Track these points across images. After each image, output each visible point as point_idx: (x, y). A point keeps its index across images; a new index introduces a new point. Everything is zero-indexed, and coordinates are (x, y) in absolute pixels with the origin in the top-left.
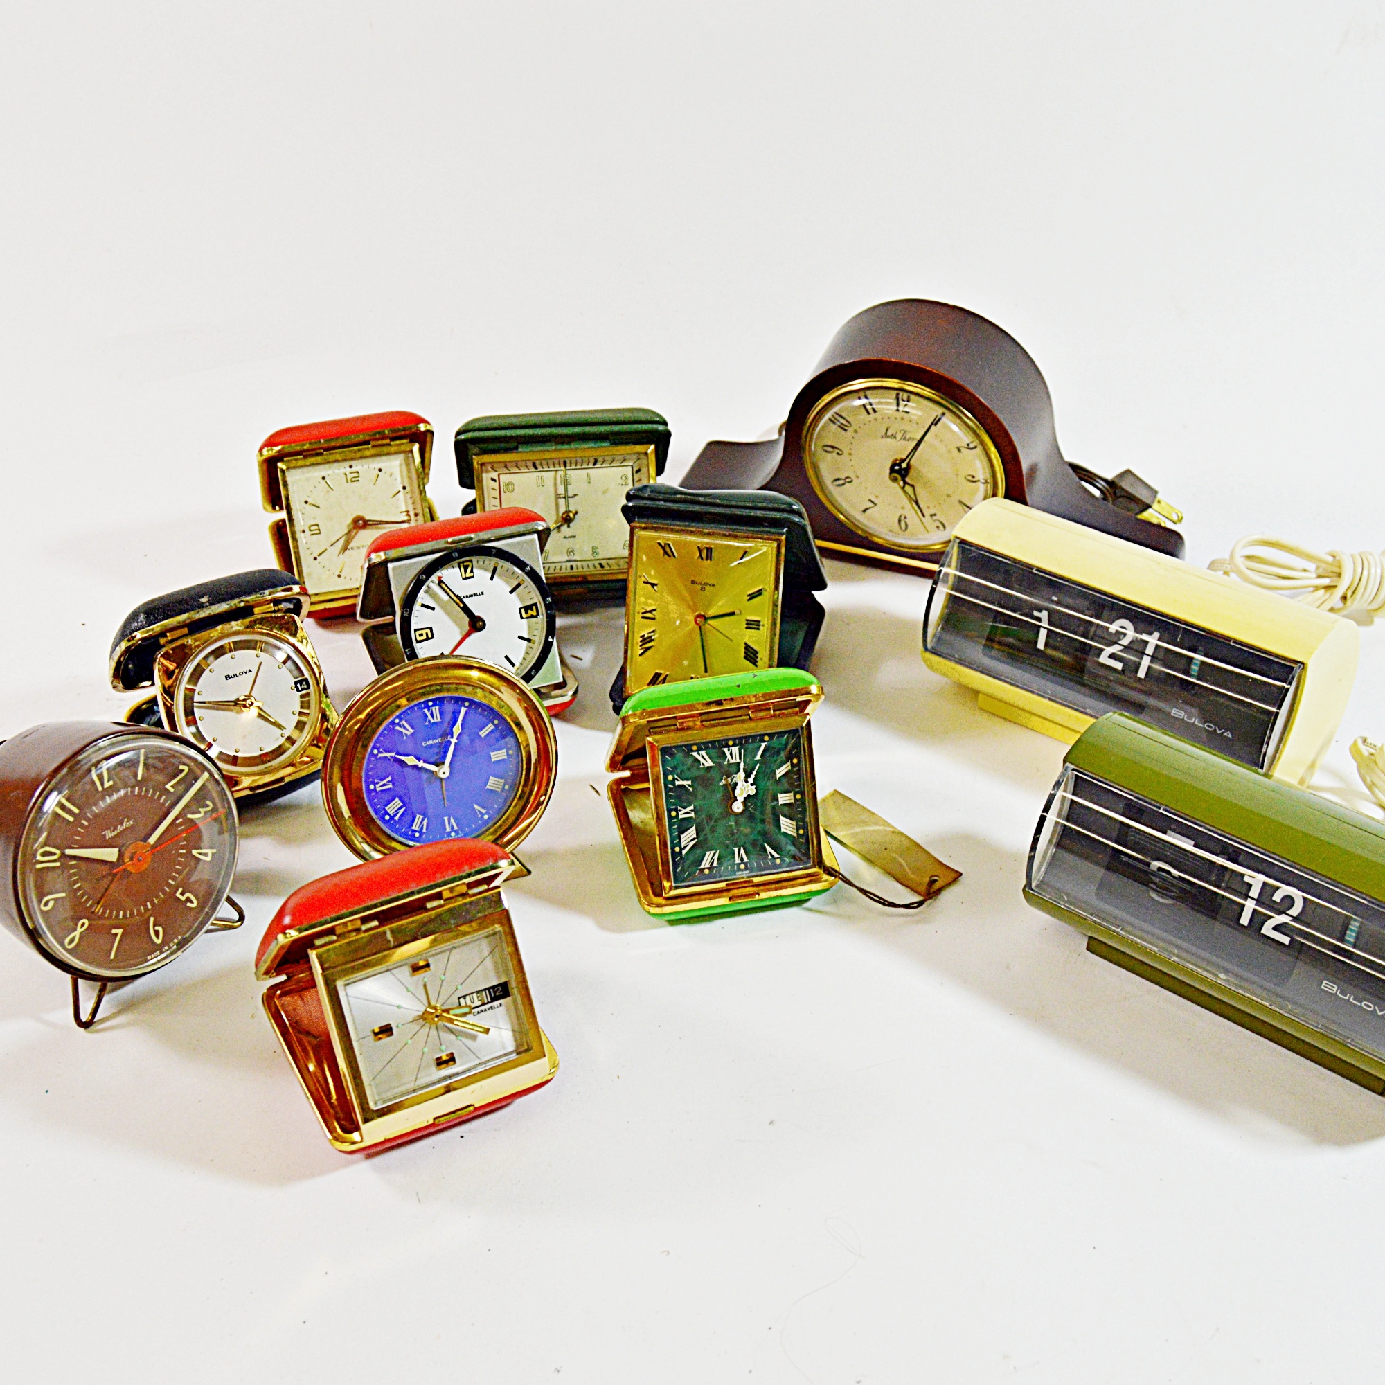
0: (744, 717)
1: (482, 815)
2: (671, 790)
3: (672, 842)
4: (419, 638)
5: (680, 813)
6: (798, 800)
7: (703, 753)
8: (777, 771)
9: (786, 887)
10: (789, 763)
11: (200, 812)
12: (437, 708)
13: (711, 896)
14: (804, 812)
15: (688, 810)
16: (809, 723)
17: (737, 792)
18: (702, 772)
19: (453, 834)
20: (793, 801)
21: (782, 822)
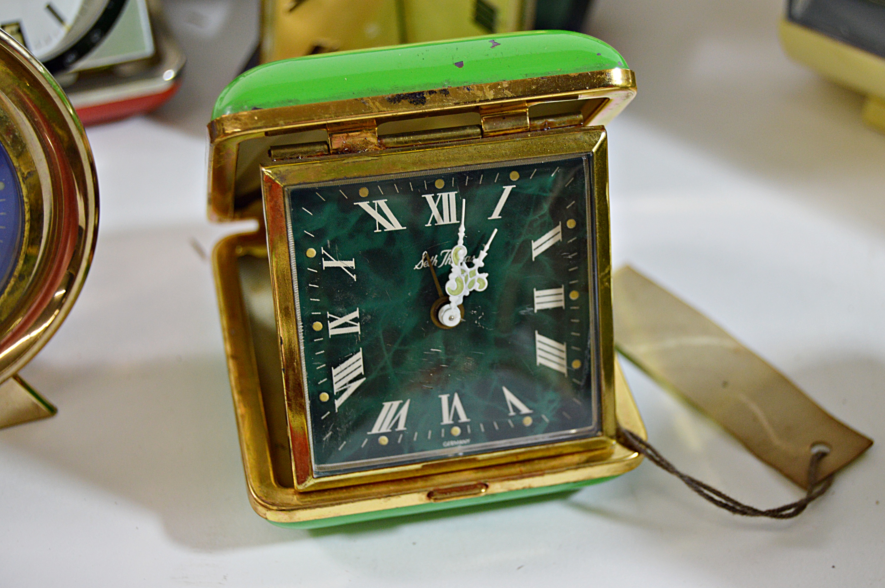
0: (469, 131)
2: (312, 278)
3: (313, 382)
5: (331, 325)
6: (574, 303)
7: (382, 203)
8: (534, 245)
9: (541, 473)
10: (559, 228)
13: (392, 487)
14: (584, 328)
15: (347, 318)
16: (603, 150)
17: (450, 286)
18: (379, 243)
20: (562, 304)
21: (538, 345)
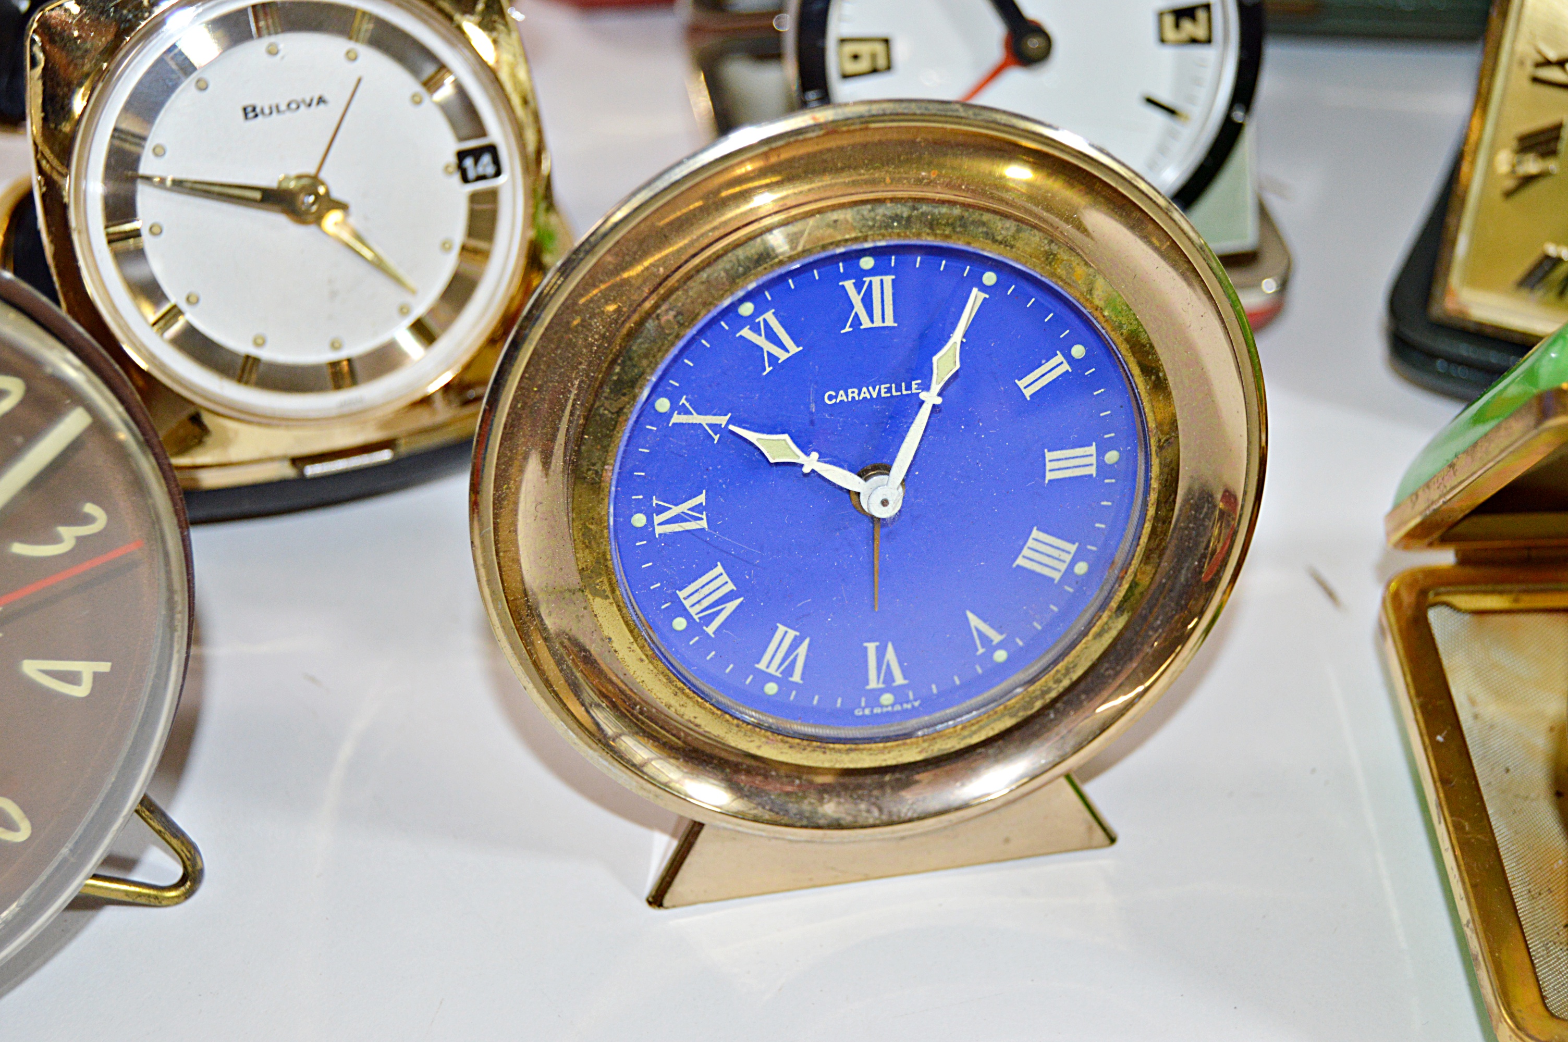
1: (991, 647)
4: (851, 67)
11: (57, 539)
12: (888, 279)
19: (887, 699)
